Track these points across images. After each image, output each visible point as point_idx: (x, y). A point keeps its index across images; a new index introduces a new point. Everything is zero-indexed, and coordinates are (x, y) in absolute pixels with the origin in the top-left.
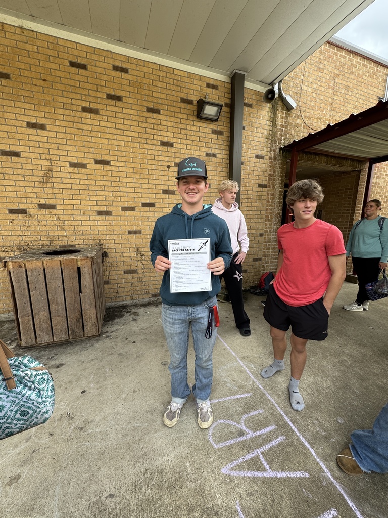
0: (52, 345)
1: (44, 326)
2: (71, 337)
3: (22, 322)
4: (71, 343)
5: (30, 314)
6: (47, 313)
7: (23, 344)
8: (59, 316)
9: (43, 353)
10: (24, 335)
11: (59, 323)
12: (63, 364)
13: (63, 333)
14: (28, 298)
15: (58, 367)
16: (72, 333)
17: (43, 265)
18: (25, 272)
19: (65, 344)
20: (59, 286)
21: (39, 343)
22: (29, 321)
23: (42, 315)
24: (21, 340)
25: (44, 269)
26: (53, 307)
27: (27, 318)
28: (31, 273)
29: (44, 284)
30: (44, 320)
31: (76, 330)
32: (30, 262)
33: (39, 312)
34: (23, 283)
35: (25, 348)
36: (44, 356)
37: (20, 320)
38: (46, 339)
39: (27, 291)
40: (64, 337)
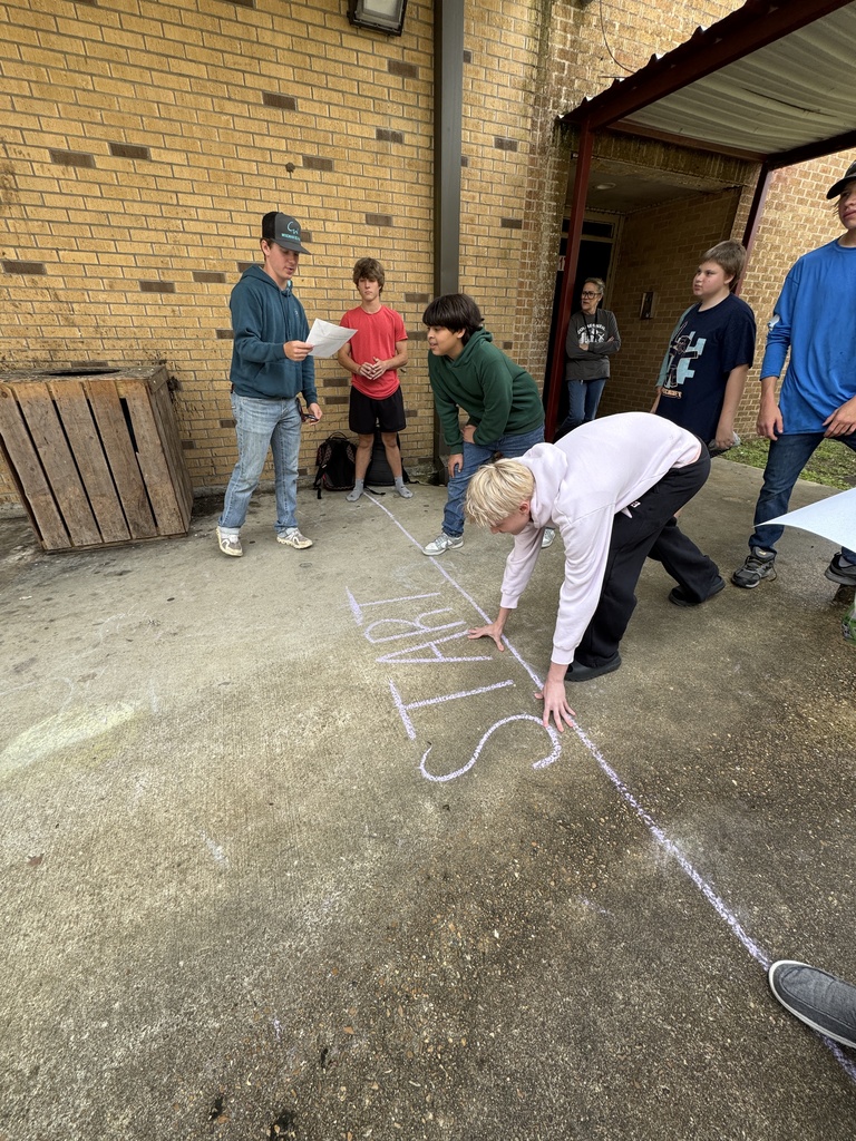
0: (101, 549)
1: (80, 514)
2: (134, 536)
3: (36, 506)
4: (137, 546)
5: (48, 491)
6: (78, 490)
7: (48, 545)
8: (103, 495)
9: (88, 559)
10: (47, 530)
11: (106, 508)
12: (129, 571)
13: (119, 527)
14: (36, 460)
15: (121, 574)
16: (134, 528)
17: (50, 393)
18: (16, 407)
19: (126, 546)
20: (91, 438)
21: (77, 545)
22: (48, 504)
23: (70, 494)
24: (42, 539)
25: (54, 402)
26: (89, 479)
27: (43, 498)
28: (30, 409)
29: (61, 431)
30: (77, 502)
31: (143, 523)
32: (22, 386)
33: (63, 486)
34: (19, 430)
35: (52, 553)
36: (90, 563)
37: (30, 501)
38: (89, 538)
39: (30, 445)
40: (122, 535)
